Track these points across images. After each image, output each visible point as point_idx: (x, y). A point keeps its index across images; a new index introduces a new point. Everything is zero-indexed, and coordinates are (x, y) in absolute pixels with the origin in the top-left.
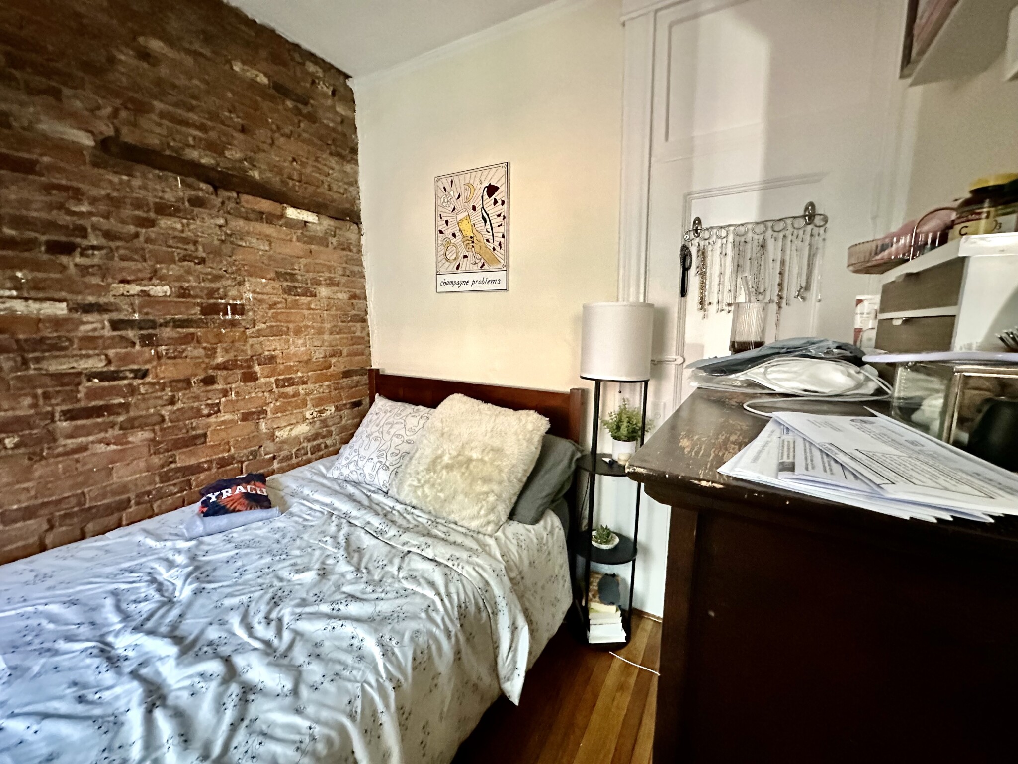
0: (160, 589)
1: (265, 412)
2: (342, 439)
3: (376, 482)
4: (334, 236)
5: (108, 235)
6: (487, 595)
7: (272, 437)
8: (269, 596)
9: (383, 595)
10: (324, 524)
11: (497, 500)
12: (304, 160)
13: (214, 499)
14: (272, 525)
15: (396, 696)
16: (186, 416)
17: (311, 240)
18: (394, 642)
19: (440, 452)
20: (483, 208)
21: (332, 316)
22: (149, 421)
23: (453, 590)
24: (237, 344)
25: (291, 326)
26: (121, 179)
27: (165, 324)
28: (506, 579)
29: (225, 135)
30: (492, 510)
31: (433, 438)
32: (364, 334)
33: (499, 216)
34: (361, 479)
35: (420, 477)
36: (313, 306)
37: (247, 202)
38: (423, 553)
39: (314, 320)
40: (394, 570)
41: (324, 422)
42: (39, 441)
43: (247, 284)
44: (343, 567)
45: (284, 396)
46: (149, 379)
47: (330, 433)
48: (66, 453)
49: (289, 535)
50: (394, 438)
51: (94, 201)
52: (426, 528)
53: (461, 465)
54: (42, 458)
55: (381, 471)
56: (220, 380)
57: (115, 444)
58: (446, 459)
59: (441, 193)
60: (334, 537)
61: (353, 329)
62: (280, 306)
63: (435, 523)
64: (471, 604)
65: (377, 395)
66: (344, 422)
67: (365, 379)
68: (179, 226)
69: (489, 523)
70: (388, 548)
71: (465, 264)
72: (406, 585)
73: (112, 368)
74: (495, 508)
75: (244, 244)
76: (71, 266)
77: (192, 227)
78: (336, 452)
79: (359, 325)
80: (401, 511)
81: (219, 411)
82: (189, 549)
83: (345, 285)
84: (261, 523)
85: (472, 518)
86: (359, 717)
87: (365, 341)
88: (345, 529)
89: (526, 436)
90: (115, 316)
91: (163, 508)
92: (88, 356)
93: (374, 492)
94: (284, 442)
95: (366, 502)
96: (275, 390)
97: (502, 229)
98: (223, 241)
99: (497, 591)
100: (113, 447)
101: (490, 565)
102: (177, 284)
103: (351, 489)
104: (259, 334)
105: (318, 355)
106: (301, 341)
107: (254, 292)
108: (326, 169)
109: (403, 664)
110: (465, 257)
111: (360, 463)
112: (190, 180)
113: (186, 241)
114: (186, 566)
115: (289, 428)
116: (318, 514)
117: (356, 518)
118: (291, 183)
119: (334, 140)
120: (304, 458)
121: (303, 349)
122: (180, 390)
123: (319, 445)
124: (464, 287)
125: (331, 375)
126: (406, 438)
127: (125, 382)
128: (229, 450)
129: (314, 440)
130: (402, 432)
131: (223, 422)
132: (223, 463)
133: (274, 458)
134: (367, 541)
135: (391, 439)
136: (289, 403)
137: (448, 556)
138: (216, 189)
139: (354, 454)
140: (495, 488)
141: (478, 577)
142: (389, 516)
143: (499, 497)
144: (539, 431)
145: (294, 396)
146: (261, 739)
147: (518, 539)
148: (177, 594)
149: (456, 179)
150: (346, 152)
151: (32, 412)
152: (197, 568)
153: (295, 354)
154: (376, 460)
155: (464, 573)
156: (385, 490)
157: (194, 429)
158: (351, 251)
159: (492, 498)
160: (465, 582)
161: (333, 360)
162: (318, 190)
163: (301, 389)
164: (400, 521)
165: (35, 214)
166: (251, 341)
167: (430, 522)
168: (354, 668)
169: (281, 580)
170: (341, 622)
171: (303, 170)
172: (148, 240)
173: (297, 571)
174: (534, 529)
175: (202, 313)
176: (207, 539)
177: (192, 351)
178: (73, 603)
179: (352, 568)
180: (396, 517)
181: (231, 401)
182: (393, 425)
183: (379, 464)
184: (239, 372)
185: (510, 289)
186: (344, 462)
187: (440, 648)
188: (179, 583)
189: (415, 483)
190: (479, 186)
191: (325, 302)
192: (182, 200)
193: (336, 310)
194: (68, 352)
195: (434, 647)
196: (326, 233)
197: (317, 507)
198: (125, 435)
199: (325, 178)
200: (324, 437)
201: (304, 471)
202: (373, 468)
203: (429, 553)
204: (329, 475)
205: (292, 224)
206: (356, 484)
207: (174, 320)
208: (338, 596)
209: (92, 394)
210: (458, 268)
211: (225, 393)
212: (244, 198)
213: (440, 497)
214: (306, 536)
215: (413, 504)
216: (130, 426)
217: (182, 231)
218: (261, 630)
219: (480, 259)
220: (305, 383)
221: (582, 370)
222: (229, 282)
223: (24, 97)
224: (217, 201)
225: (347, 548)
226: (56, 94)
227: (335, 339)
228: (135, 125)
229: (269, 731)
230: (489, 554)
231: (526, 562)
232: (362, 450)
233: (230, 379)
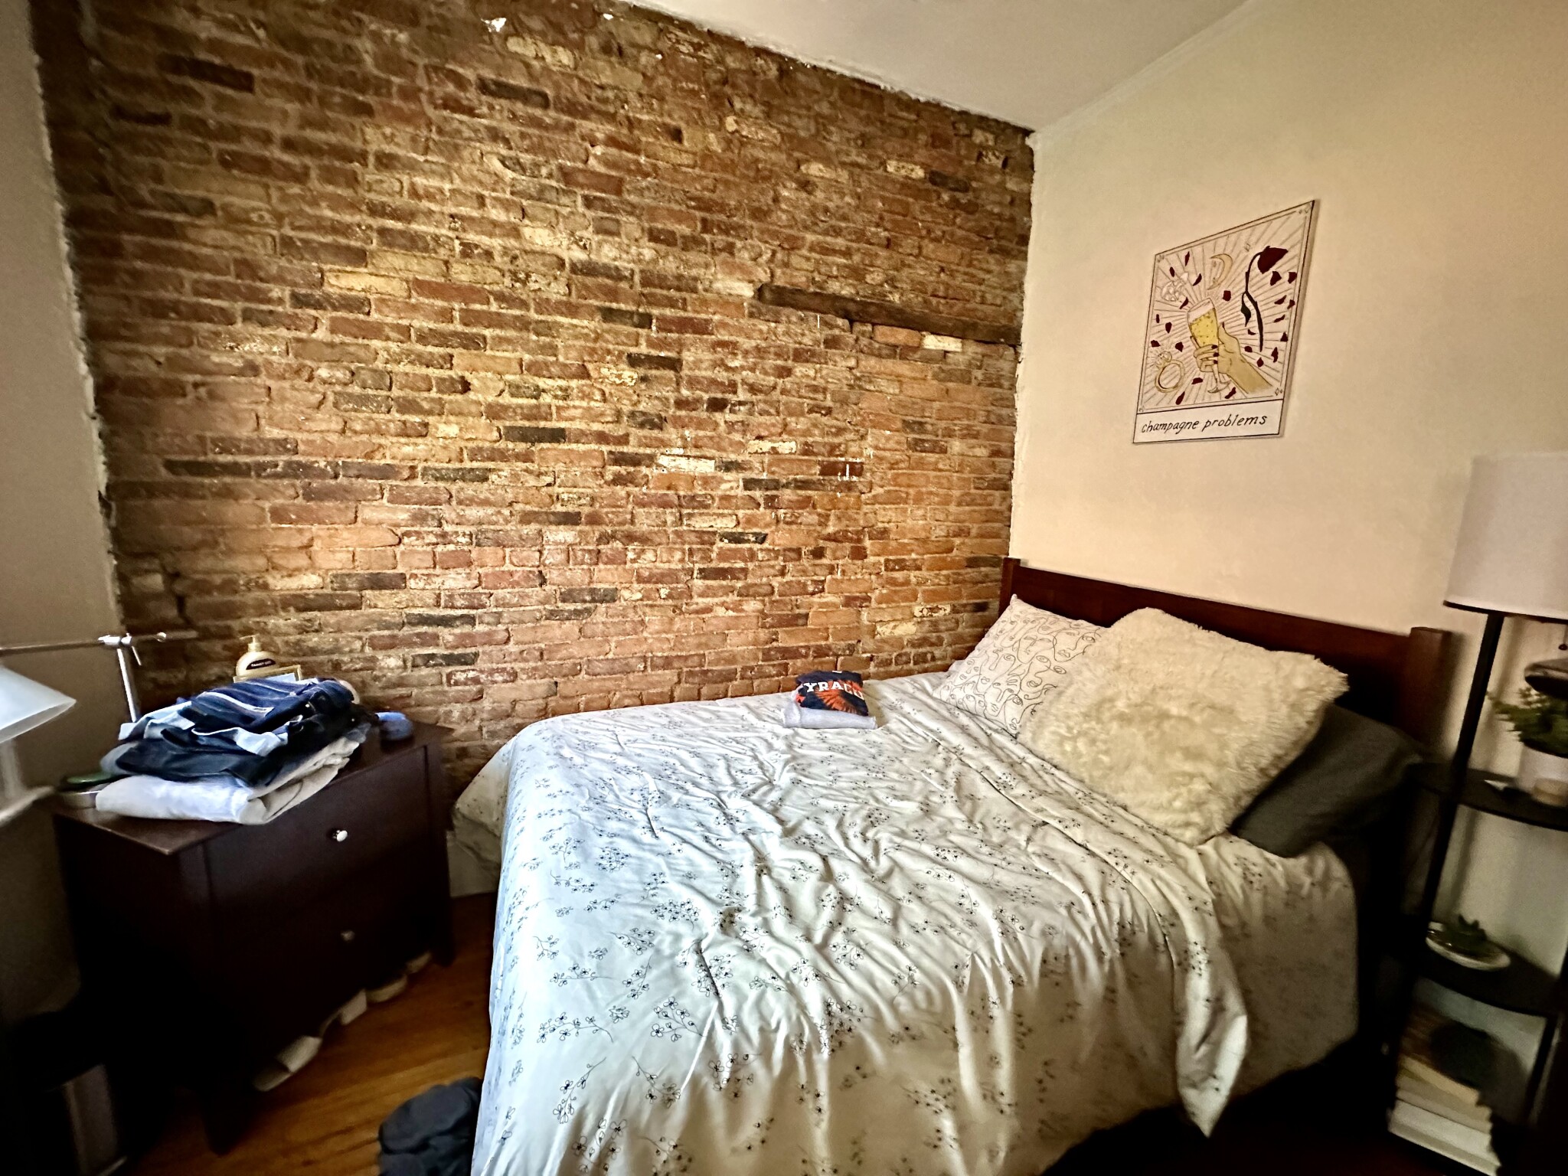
0: (761, 766)
1: (868, 599)
2: (954, 652)
3: (1001, 717)
4: (979, 368)
5: (753, 389)
6: (1172, 930)
7: (873, 632)
8: (864, 812)
9: (1004, 864)
10: (928, 753)
11: (1210, 792)
12: (954, 267)
13: (811, 689)
14: (867, 737)
15: (1015, 993)
16: (794, 590)
17: (950, 376)
18: (1017, 926)
19: (1109, 692)
20: (1247, 292)
21: (964, 479)
22: (761, 590)
23: (1112, 896)
24: (850, 512)
25: (912, 491)
26: (769, 328)
27: (786, 486)
28: (1212, 921)
29: (870, 255)
30: (1199, 805)
31: (1100, 670)
32: (1004, 507)
33: (1280, 302)
34: (979, 709)
35: (1071, 724)
36: (941, 466)
37: (883, 334)
38: (1067, 832)
39: (940, 485)
40: (1022, 840)
41: (935, 624)
42: (680, 596)
43: (869, 438)
44: (950, 811)
45: (893, 582)
46: (766, 545)
47: (939, 642)
48: (697, 612)
49: (887, 754)
50: (1035, 661)
51: (746, 353)
52: (1074, 801)
53: (1145, 719)
54: (682, 613)
55: (1010, 703)
56: (828, 553)
57: (733, 610)
58: (1121, 705)
59: (1163, 279)
60: (941, 773)
61: (989, 499)
62: (902, 465)
63: (1089, 797)
64: (1142, 931)
65: (1014, 596)
66: (960, 630)
67: (996, 572)
68: (812, 373)
69: (1187, 825)
70: (1013, 808)
71: (1194, 394)
72: (1038, 863)
73: (740, 530)
74: (1204, 803)
75: (872, 388)
76: (722, 423)
77: (824, 372)
78: (945, 668)
79: (997, 494)
80: (1036, 767)
81: (823, 590)
82: (786, 738)
83: (987, 437)
84: (855, 731)
85: (1159, 808)
86: (966, 990)
87: (1004, 518)
88: (956, 767)
89: (1288, 696)
90: (749, 475)
91: (762, 688)
92: (723, 515)
93: (996, 731)
94: (883, 641)
95: (984, 741)
96: (883, 573)
97: (1283, 326)
98: (851, 387)
99: (1193, 932)
100: (731, 613)
101: (1185, 887)
102: (802, 439)
103: (964, 719)
104: (875, 500)
105: (939, 532)
106: (920, 512)
107: (876, 448)
108: (982, 275)
109: (1028, 958)
110: (1197, 381)
111: (981, 688)
112: (829, 317)
113: (815, 389)
114: (783, 753)
115: (892, 624)
116: (920, 739)
117: (971, 758)
118: (934, 301)
119: (997, 230)
120: (905, 667)
121: (921, 522)
122: (792, 560)
123: (925, 654)
124: (1186, 434)
125: (953, 561)
126: (1054, 663)
127: (747, 545)
128: (827, 639)
129: (920, 646)
130: (1049, 654)
131: (826, 605)
132: (820, 652)
133: (871, 659)
134: (983, 790)
135: (1031, 662)
136: (895, 592)
137: (1109, 848)
138: (852, 322)
139: (974, 672)
140: (1209, 770)
141: (1160, 899)
142: (1018, 768)
143: (1214, 788)
144: (1320, 692)
145: (902, 584)
146: (860, 951)
147: (1246, 869)
148: (776, 777)
149: (1197, 252)
150: (1012, 245)
151: (680, 566)
152: (794, 758)
153: (912, 530)
154: (1004, 687)
155: (1135, 883)
156: (1014, 732)
157: (798, 607)
158: (1001, 386)
159: (1199, 786)
160: (1136, 896)
161: (957, 541)
162: (968, 306)
163: (913, 575)
164: (1034, 779)
165: (704, 373)
166: (866, 508)
167: (1080, 794)
168: (962, 931)
169: (877, 800)
170: (949, 873)
171: (951, 282)
172: (784, 392)
173: (896, 797)
174: (1283, 866)
175: (822, 473)
176: (801, 731)
177: (809, 517)
178: (697, 755)
179: (963, 817)
180: (1028, 773)
181: (836, 580)
182: (1035, 641)
183: (1008, 694)
184: (848, 545)
185: (1287, 433)
186: (959, 681)
187: (1083, 968)
188: (779, 767)
189: (1063, 731)
190: (1245, 253)
191: (957, 460)
192: (817, 342)
193: (971, 472)
194: (711, 511)
195: (1074, 962)
196: (970, 364)
197: (919, 730)
198: (740, 603)
199: (978, 287)
200: (932, 645)
201: (905, 683)
202: (999, 697)
203: (1078, 835)
204: (935, 695)
205: (929, 358)
206: (973, 715)
207: (795, 480)
208: (942, 843)
209: (723, 556)
210: (1179, 401)
211: (832, 570)
212: (881, 330)
213: (1102, 762)
214: (905, 760)
215: (1055, 762)
216: (745, 593)
217: (815, 379)
218: (857, 843)
219: (1228, 383)
220: (919, 568)
221: (1451, 590)
222: (851, 436)
223: (708, 258)
224: (850, 338)
225: (959, 788)
226: (730, 249)
227: (964, 513)
228: (786, 265)
229: (868, 948)
230: (1185, 871)
231: (1257, 911)
232: (985, 668)
233: (839, 554)
